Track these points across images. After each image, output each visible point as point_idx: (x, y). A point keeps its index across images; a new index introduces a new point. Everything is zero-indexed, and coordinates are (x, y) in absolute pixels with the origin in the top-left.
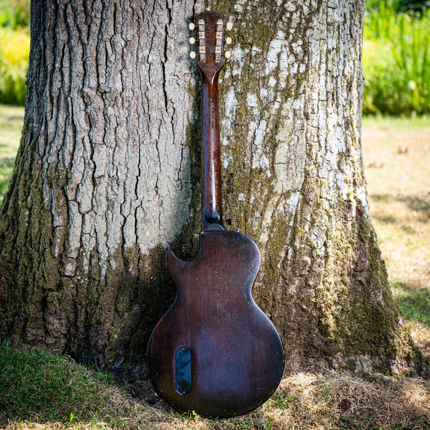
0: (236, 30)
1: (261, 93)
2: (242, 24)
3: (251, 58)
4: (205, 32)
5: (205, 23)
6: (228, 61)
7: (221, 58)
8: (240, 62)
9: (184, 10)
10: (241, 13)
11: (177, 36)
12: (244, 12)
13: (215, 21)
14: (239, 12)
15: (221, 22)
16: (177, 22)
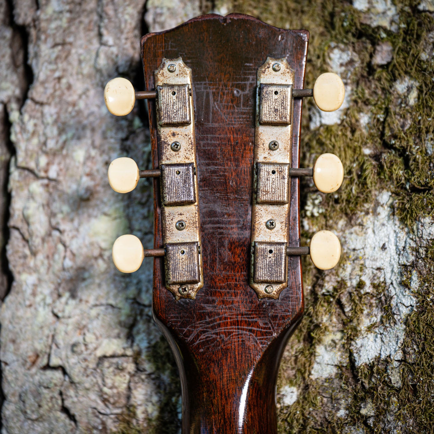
0: (364, 119)
2: (400, 87)
4: (198, 125)
5: (196, 78)
6: (329, 286)
7: (290, 268)
8: (395, 291)
9: (96, 29)
10: (390, 31)
11: (59, 164)
12: (408, 24)
13: (251, 65)
14: (379, 27)
15: (283, 74)
16: (58, 93)
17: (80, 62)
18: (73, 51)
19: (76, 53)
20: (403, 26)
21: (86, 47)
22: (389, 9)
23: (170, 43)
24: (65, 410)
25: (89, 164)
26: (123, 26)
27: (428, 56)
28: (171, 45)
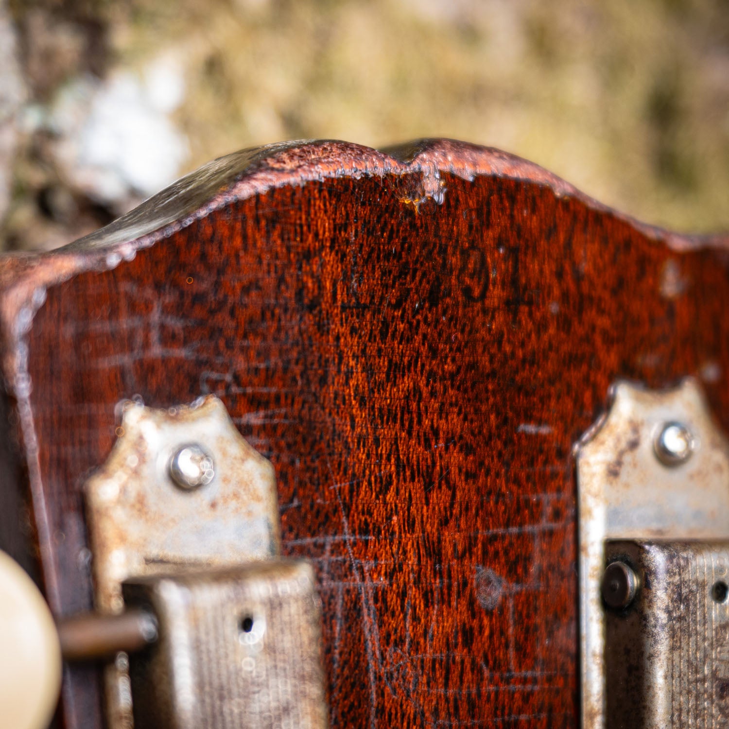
13: (545, 430)
15: (700, 475)
23: (155, 316)
28: (163, 327)
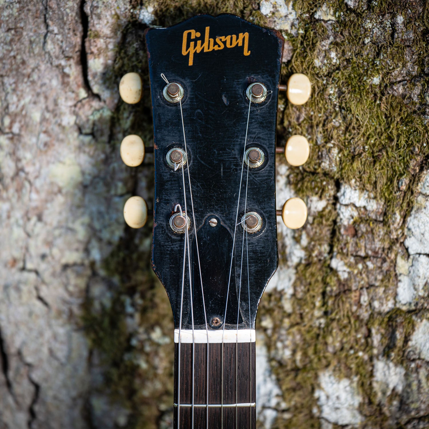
1: (379, 375)
3: (333, 233)
9: (43, 17)
10: (290, 34)
11: (20, 122)
12: (306, 31)
14: (281, 31)
16: (14, 67)
17: (31, 42)
18: (25, 33)
19: (27, 35)
20: (301, 32)
21: (35, 31)
22: (291, 13)
24: (40, 298)
25: (45, 124)
26: (65, 18)
27: (320, 64)
